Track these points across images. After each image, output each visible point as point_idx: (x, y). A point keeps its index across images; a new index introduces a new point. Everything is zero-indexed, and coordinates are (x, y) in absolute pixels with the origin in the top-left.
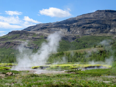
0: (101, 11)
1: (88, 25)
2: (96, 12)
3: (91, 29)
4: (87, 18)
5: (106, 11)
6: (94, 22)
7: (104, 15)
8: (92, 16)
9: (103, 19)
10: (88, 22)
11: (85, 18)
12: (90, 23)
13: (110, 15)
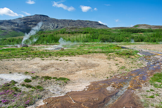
0: (37, 15)
1: (30, 23)
2: (34, 15)
3: (31, 25)
4: (29, 19)
5: (40, 15)
6: (33, 21)
7: (39, 17)
8: (32, 18)
9: (38, 20)
10: (30, 21)
11: (28, 19)
12: (31, 22)
13: (42, 18)
